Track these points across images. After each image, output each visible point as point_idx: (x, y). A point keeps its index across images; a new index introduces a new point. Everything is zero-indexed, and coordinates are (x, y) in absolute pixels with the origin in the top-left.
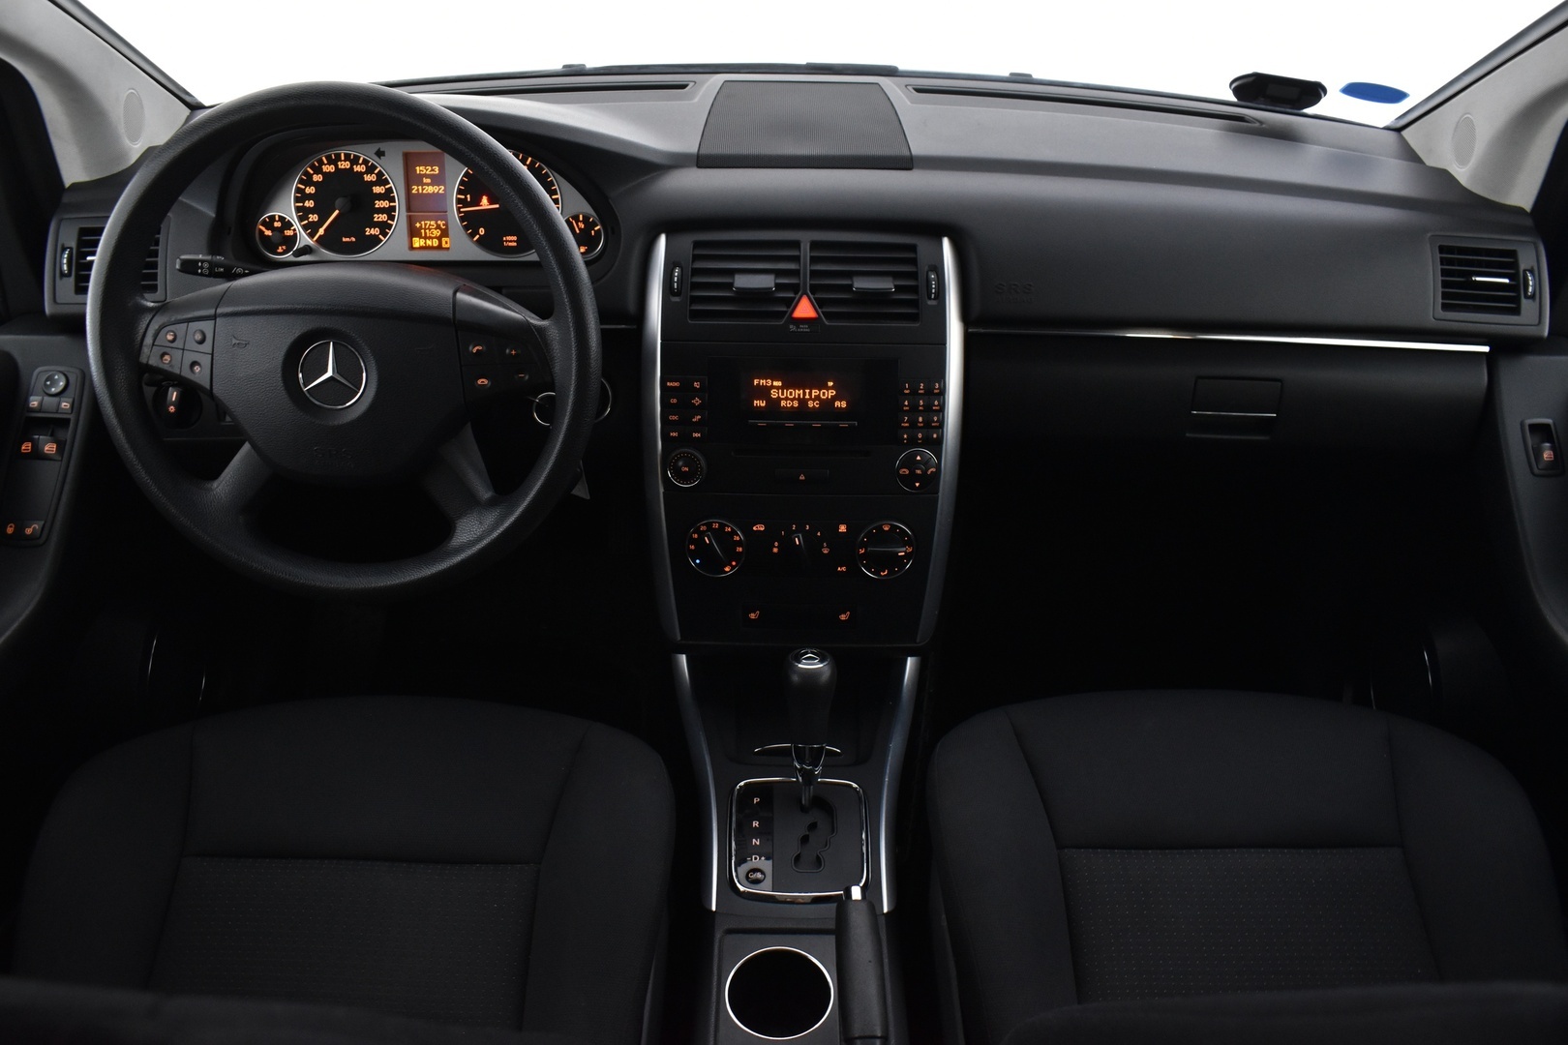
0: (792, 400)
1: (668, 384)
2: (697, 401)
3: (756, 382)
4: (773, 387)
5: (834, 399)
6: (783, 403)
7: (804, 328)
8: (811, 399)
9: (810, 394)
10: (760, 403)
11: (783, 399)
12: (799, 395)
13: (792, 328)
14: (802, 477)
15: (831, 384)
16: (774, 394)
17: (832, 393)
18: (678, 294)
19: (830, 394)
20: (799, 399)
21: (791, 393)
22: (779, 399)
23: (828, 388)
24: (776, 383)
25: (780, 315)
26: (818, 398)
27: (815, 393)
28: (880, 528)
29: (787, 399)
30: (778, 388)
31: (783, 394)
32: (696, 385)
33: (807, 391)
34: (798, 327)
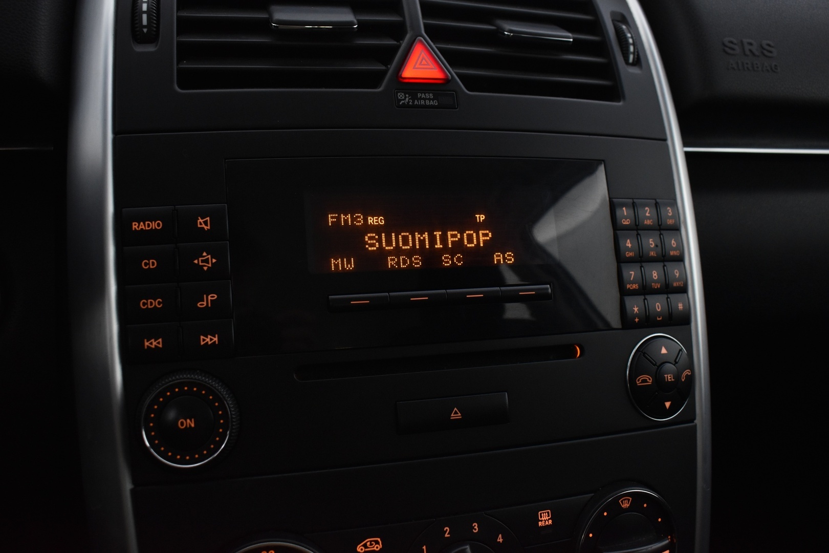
0: (410, 253)
1: (135, 226)
2: (206, 261)
3: (331, 220)
4: (368, 228)
5: (491, 247)
6: (391, 262)
7: (427, 99)
8: (445, 249)
9: (444, 239)
10: (341, 264)
11: (390, 253)
12: (422, 242)
13: (404, 98)
14: (456, 415)
15: (481, 218)
16: (372, 243)
17: (483, 237)
18: (152, 37)
19: (482, 239)
20: (422, 251)
21: (405, 242)
22: (382, 254)
23: (477, 227)
24: (371, 220)
25: (374, 79)
26: (458, 245)
27: (452, 237)
28: (614, 506)
29: (398, 252)
30: (377, 229)
31: (389, 243)
32: (203, 223)
33: (438, 234)
34: (414, 97)
